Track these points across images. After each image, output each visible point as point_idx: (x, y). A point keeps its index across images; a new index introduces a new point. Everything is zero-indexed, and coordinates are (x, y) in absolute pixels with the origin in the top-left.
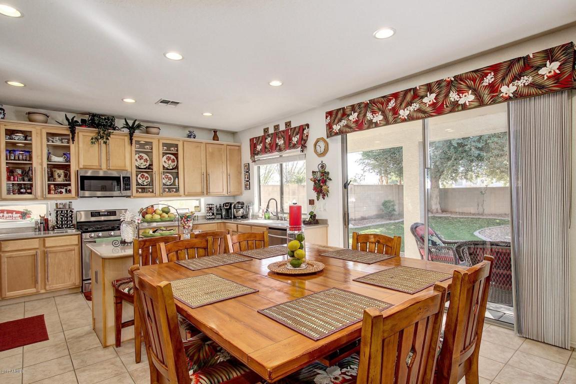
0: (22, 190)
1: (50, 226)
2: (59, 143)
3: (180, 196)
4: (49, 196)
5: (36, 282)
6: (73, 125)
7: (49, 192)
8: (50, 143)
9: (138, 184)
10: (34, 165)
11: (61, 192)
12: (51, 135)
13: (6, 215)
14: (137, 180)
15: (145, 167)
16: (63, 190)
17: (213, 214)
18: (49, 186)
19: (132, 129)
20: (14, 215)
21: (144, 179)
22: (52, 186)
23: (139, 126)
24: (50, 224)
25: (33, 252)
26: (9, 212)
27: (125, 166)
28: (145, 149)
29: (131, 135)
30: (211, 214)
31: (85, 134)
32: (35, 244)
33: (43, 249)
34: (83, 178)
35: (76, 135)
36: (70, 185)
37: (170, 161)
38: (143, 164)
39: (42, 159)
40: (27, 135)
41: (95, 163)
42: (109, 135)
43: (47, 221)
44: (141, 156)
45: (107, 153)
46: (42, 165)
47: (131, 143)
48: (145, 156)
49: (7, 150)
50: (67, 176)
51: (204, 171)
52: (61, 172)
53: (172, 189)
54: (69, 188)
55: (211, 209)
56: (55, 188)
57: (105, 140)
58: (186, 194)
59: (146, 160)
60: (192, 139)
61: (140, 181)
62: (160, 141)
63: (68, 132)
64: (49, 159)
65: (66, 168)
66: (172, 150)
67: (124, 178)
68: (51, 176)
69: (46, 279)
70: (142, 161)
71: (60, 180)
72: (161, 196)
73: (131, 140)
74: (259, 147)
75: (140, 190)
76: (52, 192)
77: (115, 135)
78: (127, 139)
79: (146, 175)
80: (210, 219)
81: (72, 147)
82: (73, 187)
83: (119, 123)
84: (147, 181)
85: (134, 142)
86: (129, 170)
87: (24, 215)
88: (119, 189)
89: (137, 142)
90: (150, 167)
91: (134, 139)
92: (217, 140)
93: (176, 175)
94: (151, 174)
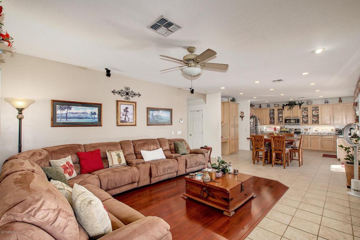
0: (273, 123)
2: (280, 111)
3: (320, 125)
4: (278, 124)
6: (284, 106)
9: (303, 121)
10: (275, 117)
11: (281, 124)
12: (278, 110)
17: (338, 133)
19: (300, 105)
22: (279, 122)
23: (303, 103)
28: (306, 109)
29: (300, 106)
31: (286, 108)
34: (286, 120)
35: (284, 109)
36: (283, 122)
37: (316, 113)
38: (305, 115)
39: (277, 115)
40: (274, 110)
41: (289, 116)
42: (293, 107)
45: (293, 112)
46: (277, 117)
48: (306, 112)
49: (269, 114)
51: (332, 115)
52: (281, 118)
53: (316, 122)
55: (337, 130)
56: (280, 122)
57: (291, 109)
58: (323, 124)
59: (307, 113)
60: (327, 104)
61: (304, 120)
62: (312, 106)
63: (282, 108)
65: (282, 117)
66: (316, 109)
67: (297, 119)
68: (279, 120)
70: (305, 113)
71: (281, 120)
72: (311, 125)
73: (300, 107)
75: (304, 123)
77: (295, 107)
78: (299, 107)
79: (306, 118)
81: (283, 112)
83: (297, 103)
84: (306, 120)
86: (299, 116)
88: (296, 123)
89: (302, 108)
90: (307, 115)
91: (301, 107)
92: (341, 102)
93: (318, 117)
94: (308, 117)
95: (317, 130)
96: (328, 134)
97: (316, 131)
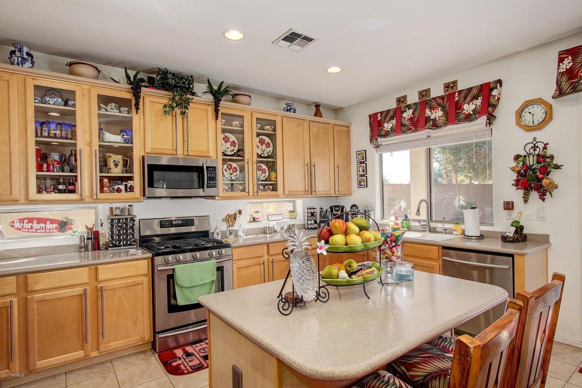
0: (61, 187)
1: (101, 243)
2: (115, 112)
3: (278, 196)
4: (101, 196)
5: (84, 339)
6: (136, 86)
7: (102, 191)
8: (103, 112)
9: (224, 177)
10: (79, 147)
11: (119, 191)
12: (104, 100)
13: (36, 225)
14: (223, 173)
15: (233, 153)
16: (122, 187)
17: (316, 222)
18: (101, 179)
19: (219, 95)
20: (49, 226)
21: (231, 171)
22: (106, 180)
23: (226, 92)
24: (102, 241)
25: (78, 290)
26: (41, 221)
27: (208, 152)
29: (217, 105)
30: (313, 222)
31: (153, 100)
32: (83, 276)
33: (95, 283)
34: (153, 168)
35: (141, 100)
36: (131, 178)
37: (264, 146)
38: (230, 150)
39: (91, 137)
40: (67, 97)
41: (167, 146)
42: (188, 101)
43: (96, 235)
44: (226, 137)
46: (91, 146)
47: (217, 117)
48: (232, 138)
49: (36, 122)
50: (128, 164)
52: (119, 158)
53: (268, 186)
54: (130, 183)
55: (312, 214)
56: (110, 183)
57: (182, 109)
58: (286, 193)
59: (233, 144)
61: (227, 175)
62: (254, 114)
63: (128, 96)
64: (101, 138)
65: (126, 153)
66: (267, 130)
67: (208, 168)
68: (104, 165)
69: (100, 333)
70: (228, 144)
71: (117, 172)
72: (256, 196)
73: (216, 111)
74: (388, 126)
75: (227, 187)
76: (106, 189)
77: (195, 103)
78: (211, 110)
79: (234, 165)
80: (311, 228)
81: (137, 120)
82: (137, 183)
84: (235, 174)
85: (220, 115)
86: (214, 157)
87: (63, 226)
88: (201, 186)
89: (224, 116)
91: (220, 110)
93: (273, 168)
94: (242, 163)
95: (255, 215)
97: (254, 220)
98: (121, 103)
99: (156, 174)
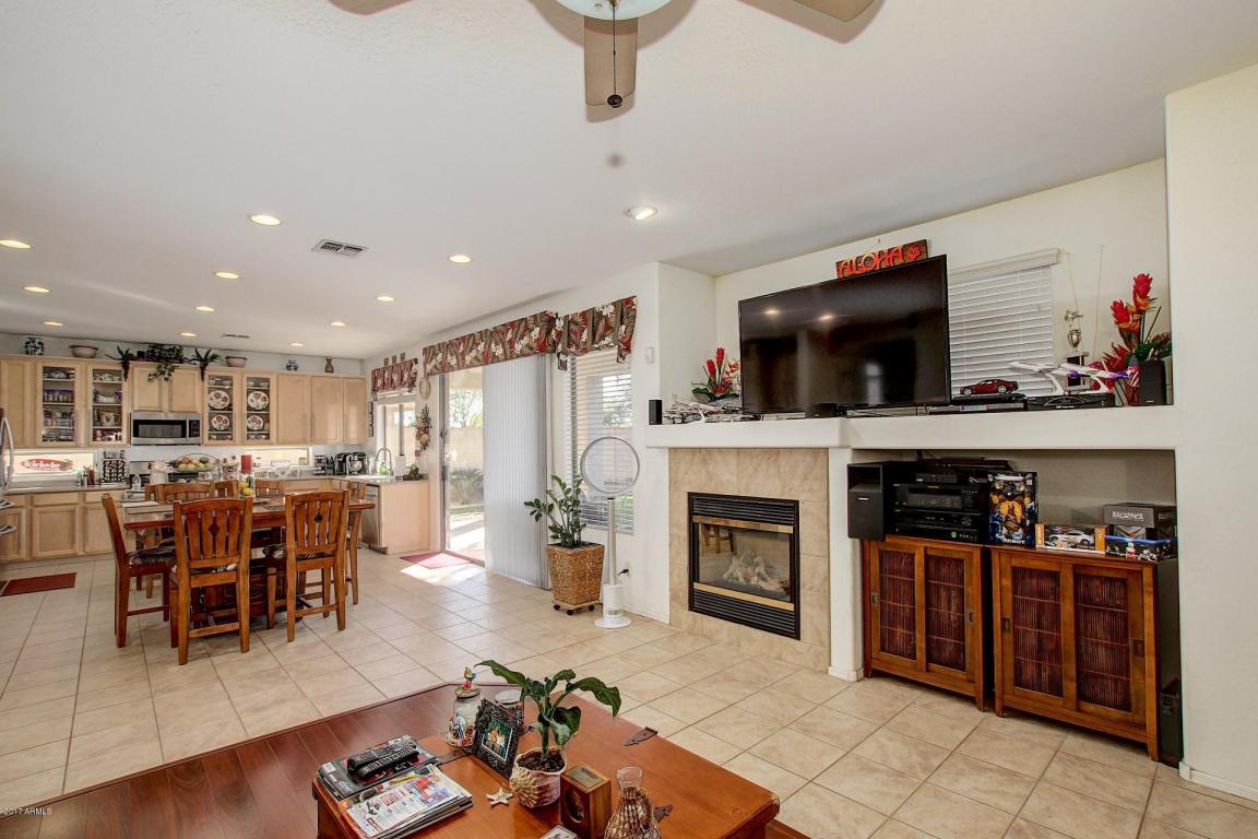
0: (62, 437)
1: (96, 479)
2: (108, 381)
3: (272, 444)
4: (95, 443)
5: (73, 542)
6: (126, 359)
7: (94, 439)
8: (98, 381)
9: (212, 429)
10: (77, 407)
11: (110, 439)
12: (97, 372)
13: (41, 465)
14: (210, 424)
15: (222, 407)
16: (113, 437)
17: (323, 468)
18: (95, 431)
19: (204, 362)
20: (53, 465)
21: (221, 423)
22: (99, 433)
23: (214, 357)
24: (96, 477)
25: (71, 507)
26: (46, 462)
27: (194, 406)
28: (222, 383)
29: (203, 369)
30: (319, 468)
31: (141, 370)
32: (74, 498)
33: (82, 504)
34: (137, 423)
35: (130, 371)
36: (120, 430)
37: (259, 400)
38: (219, 404)
39: (86, 400)
40: (68, 373)
41: (154, 404)
42: (172, 370)
43: (91, 474)
44: (217, 394)
45: (171, 391)
46: (86, 406)
47: (203, 378)
48: (224, 394)
49: (44, 390)
50: (118, 419)
51: (308, 411)
52: (111, 415)
53: (262, 435)
54: (119, 434)
55: (319, 461)
56: (101, 433)
57: (166, 376)
58: (281, 441)
59: (225, 399)
60: (292, 372)
61: (215, 426)
62: (245, 375)
63: (120, 368)
64: (95, 400)
65: (118, 410)
66: (260, 385)
67: (191, 422)
68: (98, 419)
69: (85, 538)
70: (220, 400)
71: (108, 425)
72: (243, 444)
73: (203, 374)
74: (379, 382)
75: (214, 437)
76: (99, 439)
77: (181, 369)
78: (197, 373)
79: (224, 417)
80: (318, 474)
81: (125, 386)
82: (124, 434)
83: (188, 354)
84: (225, 425)
85: (206, 377)
86: (199, 411)
87: (64, 465)
88: (184, 435)
89: (211, 378)
90: (230, 408)
91: (207, 373)
92: (332, 372)
93: (267, 419)
94: (230, 416)
96: (294, 473)
98: (112, 373)
99: (141, 428)
